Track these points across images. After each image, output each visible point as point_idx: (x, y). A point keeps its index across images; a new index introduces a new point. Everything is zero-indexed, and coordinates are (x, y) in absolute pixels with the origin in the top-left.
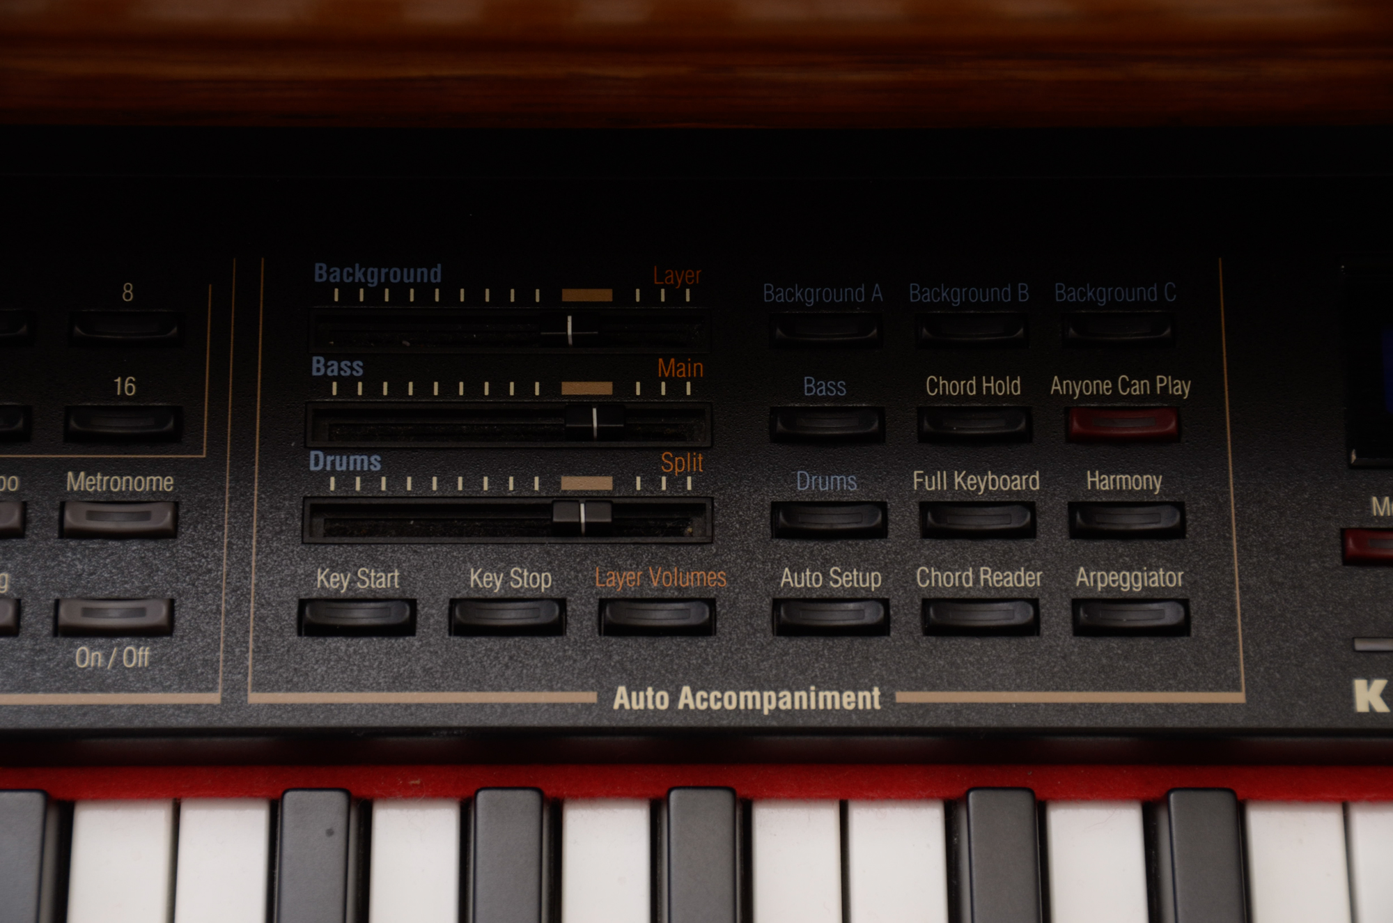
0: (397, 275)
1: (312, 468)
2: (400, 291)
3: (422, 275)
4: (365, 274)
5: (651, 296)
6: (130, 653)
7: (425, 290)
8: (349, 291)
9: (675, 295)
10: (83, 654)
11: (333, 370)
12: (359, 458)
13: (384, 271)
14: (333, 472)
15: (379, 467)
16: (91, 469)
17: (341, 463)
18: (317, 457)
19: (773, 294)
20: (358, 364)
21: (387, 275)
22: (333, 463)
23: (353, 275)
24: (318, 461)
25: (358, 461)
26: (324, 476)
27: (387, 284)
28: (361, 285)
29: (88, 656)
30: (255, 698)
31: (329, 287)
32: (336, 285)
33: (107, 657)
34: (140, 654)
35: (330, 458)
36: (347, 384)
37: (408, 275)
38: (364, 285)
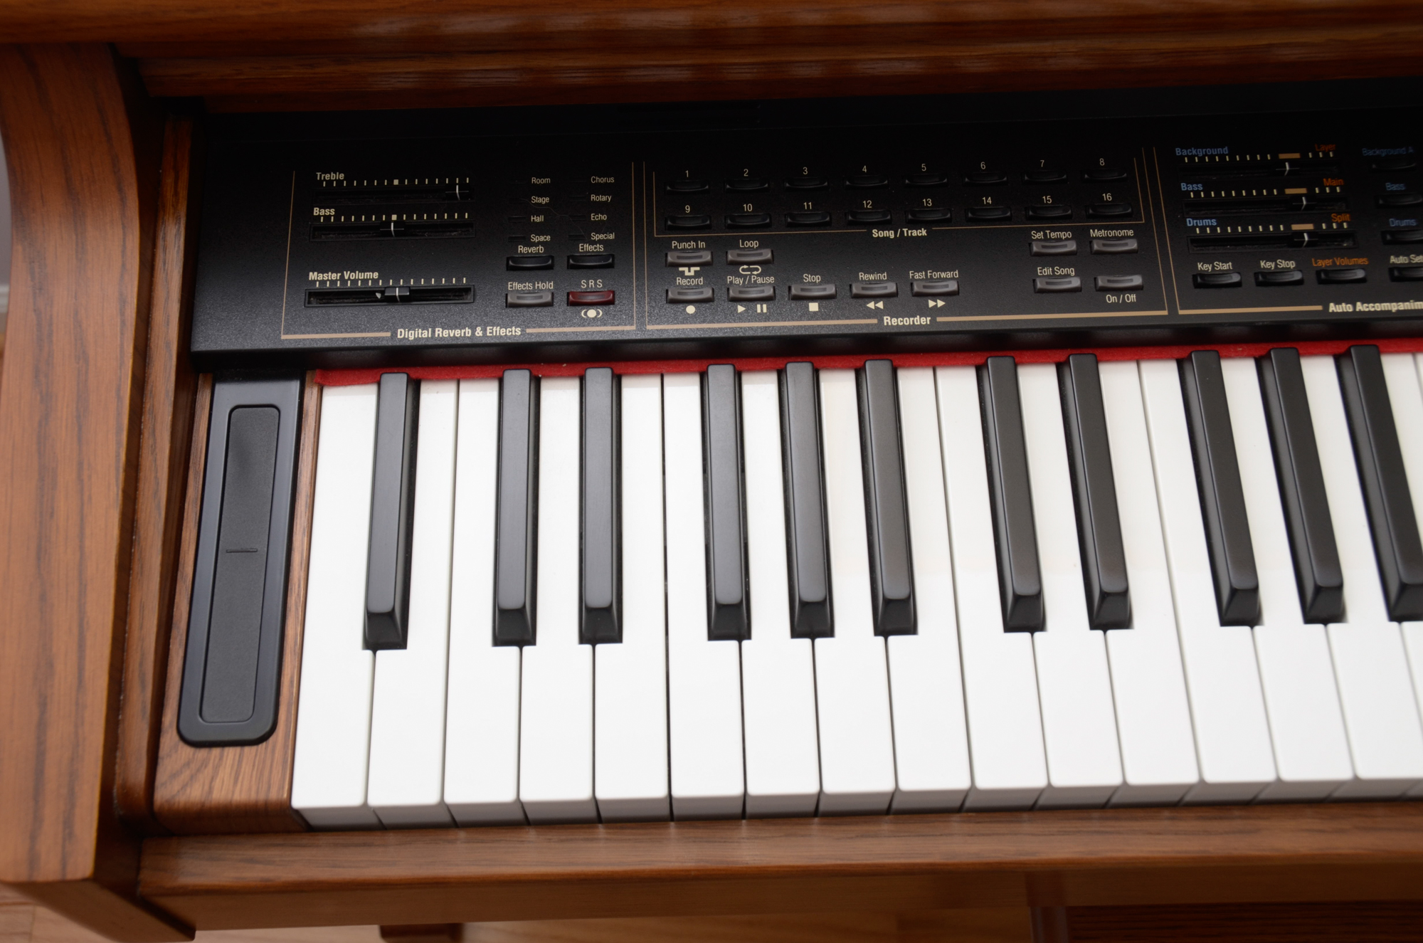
0: (1210, 151)
1: (1189, 225)
2: (1212, 157)
3: (1220, 150)
4: (1197, 151)
5: (1315, 154)
6: (1128, 297)
7: (1222, 157)
8: (1191, 158)
9: (1326, 154)
10: (1109, 298)
11: (1190, 188)
12: (1207, 221)
13: (1204, 150)
14: (1197, 226)
15: (1215, 224)
16: (1100, 228)
17: (1200, 223)
18: (1190, 221)
19: (1367, 152)
20: (1200, 185)
21: (1206, 151)
22: (1197, 223)
23: (1191, 152)
24: (1190, 222)
25: (1206, 222)
26: (1194, 228)
27: (1206, 155)
28: (1195, 156)
29: (1111, 299)
30: (1181, 312)
31: (1183, 157)
32: (1186, 156)
33: (1119, 299)
34: (1132, 298)
35: (1195, 221)
36: (1197, 193)
37: (1214, 152)
38: (1197, 156)
